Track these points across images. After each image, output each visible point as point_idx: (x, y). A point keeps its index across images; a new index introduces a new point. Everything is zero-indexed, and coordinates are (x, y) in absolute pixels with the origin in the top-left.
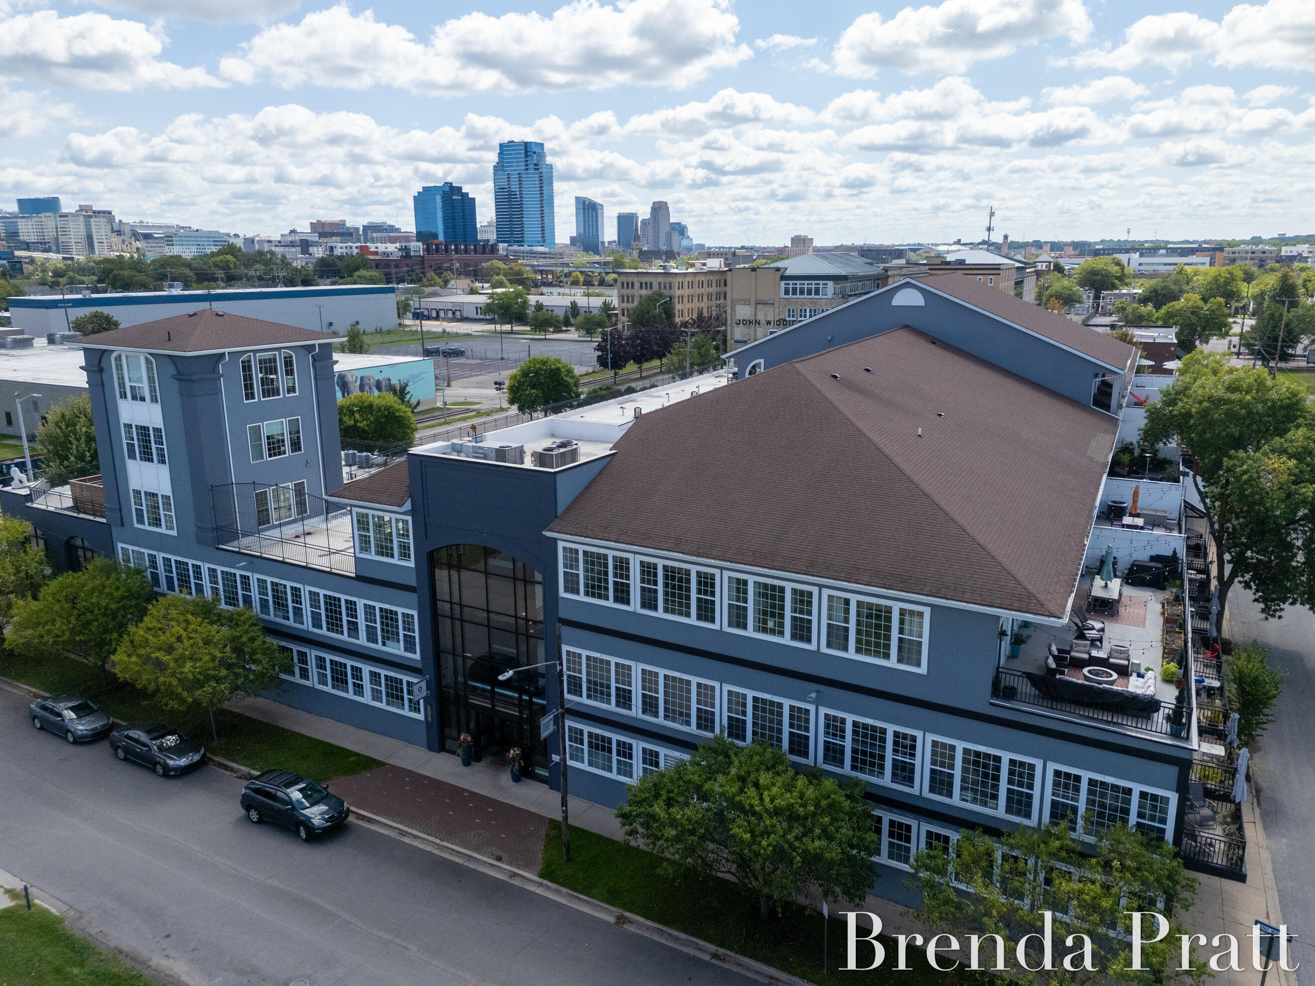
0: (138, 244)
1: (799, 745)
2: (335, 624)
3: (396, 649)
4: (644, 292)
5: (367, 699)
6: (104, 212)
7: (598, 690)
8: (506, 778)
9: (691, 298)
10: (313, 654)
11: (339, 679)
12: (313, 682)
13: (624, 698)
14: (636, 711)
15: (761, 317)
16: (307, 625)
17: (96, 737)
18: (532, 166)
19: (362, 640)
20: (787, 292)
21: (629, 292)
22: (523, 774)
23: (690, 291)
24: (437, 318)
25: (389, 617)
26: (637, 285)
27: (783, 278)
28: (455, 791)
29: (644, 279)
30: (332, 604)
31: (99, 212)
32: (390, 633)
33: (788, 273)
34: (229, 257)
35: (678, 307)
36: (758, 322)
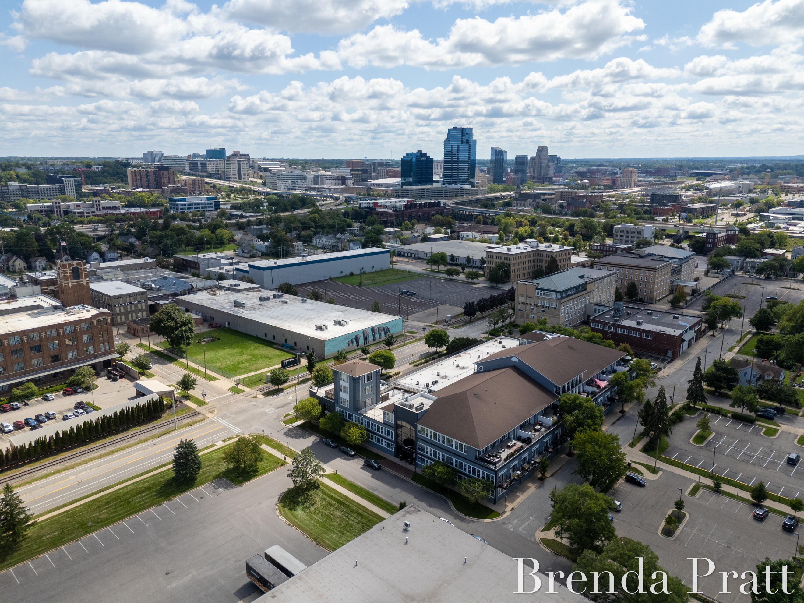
0: (261, 174)
1: (452, 464)
2: (379, 431)
3: (390, 437)
4: (498, 260)
5: (384, 446)
6: (245, 155)
7: (423, 450)
8: (408, 464)
9: (520, 264)
10: (374, 436)
11: (379, 441)
12: (374, 441)
13: (427, 453)
14: (429, 455)
15: (528, 302)
16: (374, 430)
17: (336, 447)
18: (465, 141)
19: (384, 435)
20: (538, 294)
21: (491, 259)
22: (411, 463)
23: (519, 261)
24: (407, 256)
25: (389, 432)
26: (495, 257)
27: (537, 289)
28: (399, 465)
29: (498, 255)
30: (379, 427)
31: (243, 155)
32: (389, 434)
33: (540, 287)
34: (316, 215)
35: (512, 268)
36: (527, 304)
